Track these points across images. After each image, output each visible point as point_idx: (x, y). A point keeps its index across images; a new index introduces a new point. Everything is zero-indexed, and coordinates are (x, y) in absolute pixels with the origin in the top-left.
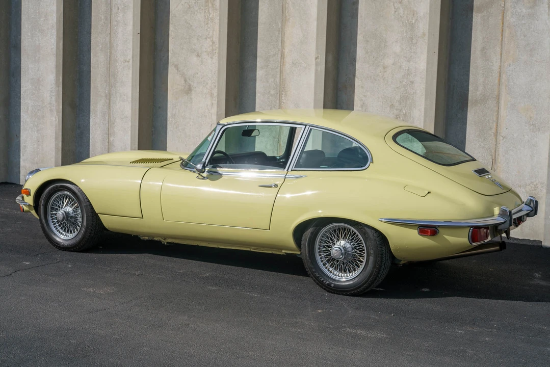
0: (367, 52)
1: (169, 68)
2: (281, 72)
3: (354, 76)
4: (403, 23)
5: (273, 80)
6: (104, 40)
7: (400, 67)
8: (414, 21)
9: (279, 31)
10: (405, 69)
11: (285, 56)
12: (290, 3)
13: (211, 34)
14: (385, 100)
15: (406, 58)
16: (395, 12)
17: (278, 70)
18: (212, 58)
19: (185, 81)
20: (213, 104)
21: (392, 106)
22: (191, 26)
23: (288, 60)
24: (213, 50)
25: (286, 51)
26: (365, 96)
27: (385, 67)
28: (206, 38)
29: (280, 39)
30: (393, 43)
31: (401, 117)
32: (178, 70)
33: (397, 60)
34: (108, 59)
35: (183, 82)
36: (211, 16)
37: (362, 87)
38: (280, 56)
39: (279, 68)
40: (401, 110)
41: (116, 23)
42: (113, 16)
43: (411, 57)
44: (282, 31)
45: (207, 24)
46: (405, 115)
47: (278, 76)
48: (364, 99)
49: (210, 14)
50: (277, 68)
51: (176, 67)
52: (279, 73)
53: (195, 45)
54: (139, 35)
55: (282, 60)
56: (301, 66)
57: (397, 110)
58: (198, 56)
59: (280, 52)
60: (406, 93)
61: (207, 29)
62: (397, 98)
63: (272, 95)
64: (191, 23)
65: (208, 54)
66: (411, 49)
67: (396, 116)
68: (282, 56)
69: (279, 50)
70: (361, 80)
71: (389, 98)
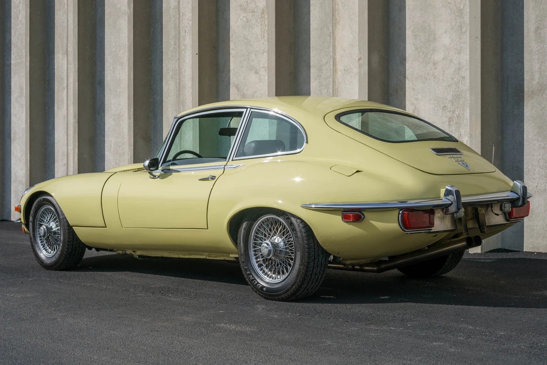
0: (416, 49)
1: (231, 89)
2: (334, 82)
3: (405, 77)
4: (451, 10)
5: (326, 91)
6: (174, 66)
7: (451, 61)
9: (330, 36)
10: (455, 63)
11: (337, 63)
12: (340, 3)
14: (437, 102)
15: (457, 50)
17: (331, 80)
21: (444, 108)
22: (249, 41)
23: (340, 67)
25: (338, 57)
26: (417, 99)
27: (435, 64)
29: (332, 44)
30: (442, 34)
31: (454, 119)
32: (238, 90)
33: (447, 54)
34: (178, 86)
37: (413, 89)
38: (332, 63)
39: (331, 77)
40: (453, 112)
41: (183, 47)
42: (181, 40)
43: (461, 48)
44: (333, 35)
45: (264, 37)
46: (458, 116)
47: (331, 86)
48: (415, 102)
50: (330, 77)
51: (237, 87)
52: (331, 83)
53: (253, 62)
54: (197, 55)
55: (334, 67)
56: (352, 73)
57: (449, 111)
58: (256, 73)
59: (332, 59)
60: (458, 91)
61: (264, 43)
62: (449, 98)
64: (249, 38)
66: (460, 38)
67: (449, 119)
68: (334, 64)
69: (331, 57)
70: (412, 81)
71: (441, 99)
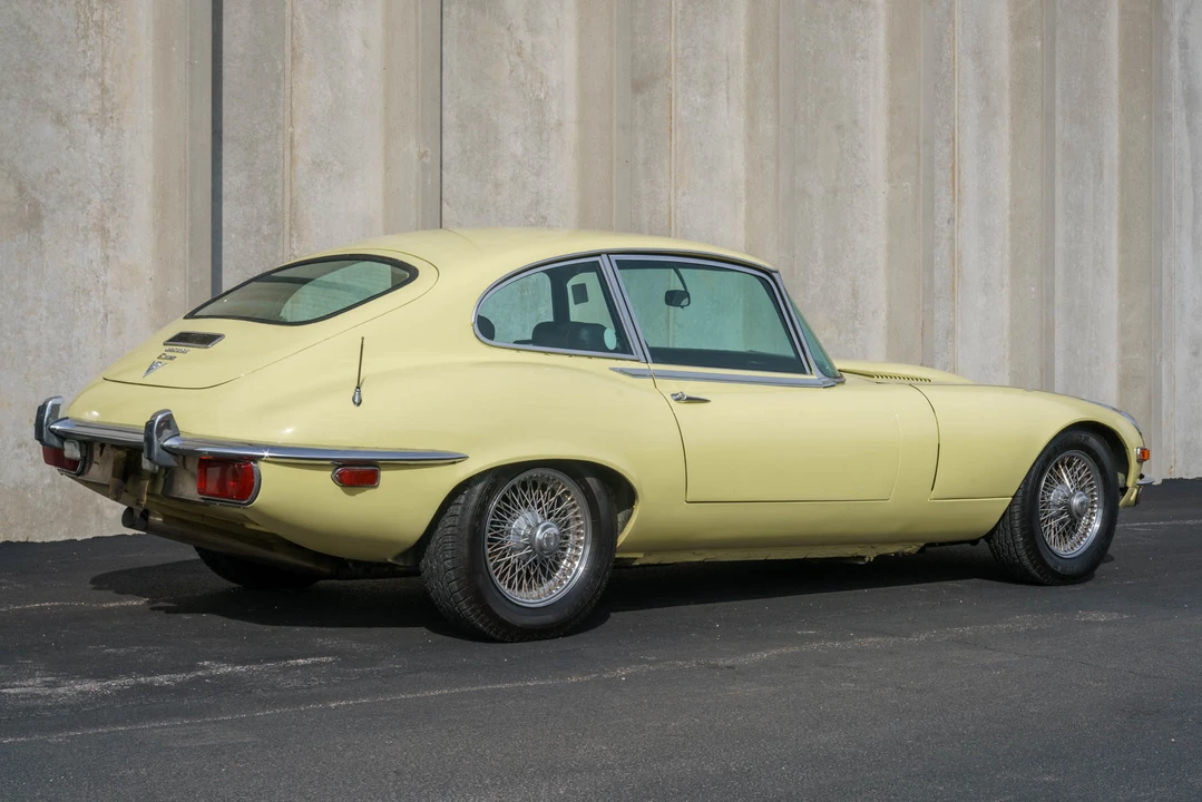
4: (525, 96)
8: (542, 96)
10: (531, 190)
11: (296, 143)
13: (97, 65)
16: (512, 71)
18: (102, 132)
19: (21, 190)
20: (107, 258)
22: (35, 34)
24: (103, 109)
28: (83, 76)
30: (510, 136)
35: (12, 191)
36: (96, 17)
45: (85, 37)
49: (92, 10)
53: (49, 91)
56: (331, 171)
58: (59, 121)
61: (84, 52)
63: (264, 238)
65: (90, 120)
66: (540, 150)
